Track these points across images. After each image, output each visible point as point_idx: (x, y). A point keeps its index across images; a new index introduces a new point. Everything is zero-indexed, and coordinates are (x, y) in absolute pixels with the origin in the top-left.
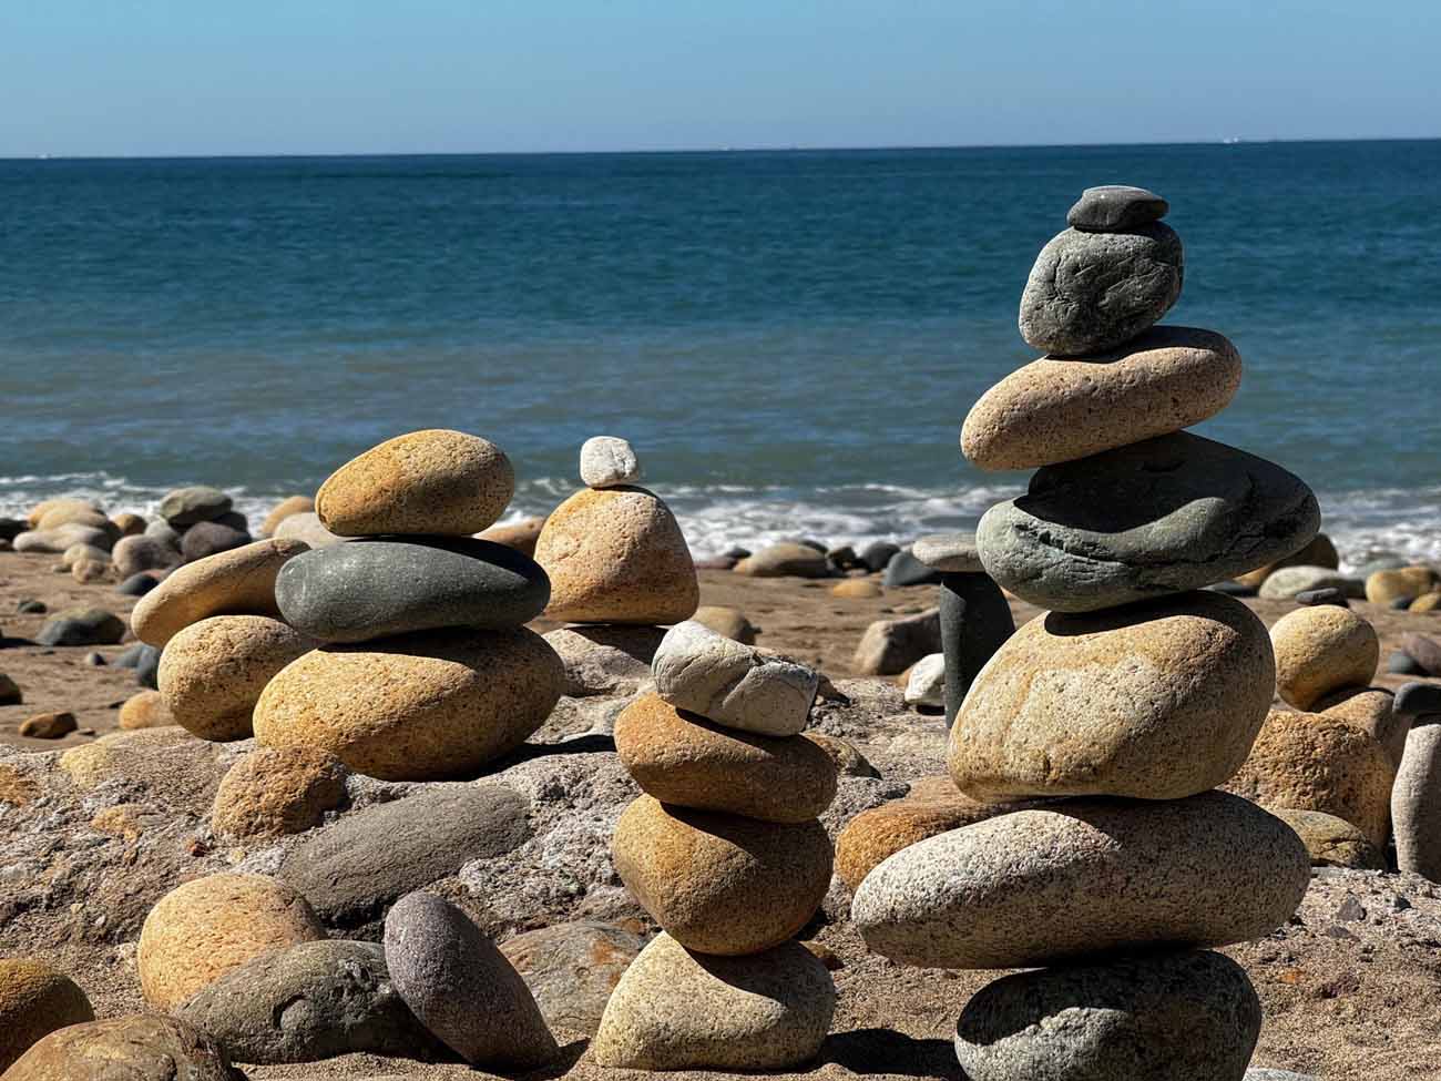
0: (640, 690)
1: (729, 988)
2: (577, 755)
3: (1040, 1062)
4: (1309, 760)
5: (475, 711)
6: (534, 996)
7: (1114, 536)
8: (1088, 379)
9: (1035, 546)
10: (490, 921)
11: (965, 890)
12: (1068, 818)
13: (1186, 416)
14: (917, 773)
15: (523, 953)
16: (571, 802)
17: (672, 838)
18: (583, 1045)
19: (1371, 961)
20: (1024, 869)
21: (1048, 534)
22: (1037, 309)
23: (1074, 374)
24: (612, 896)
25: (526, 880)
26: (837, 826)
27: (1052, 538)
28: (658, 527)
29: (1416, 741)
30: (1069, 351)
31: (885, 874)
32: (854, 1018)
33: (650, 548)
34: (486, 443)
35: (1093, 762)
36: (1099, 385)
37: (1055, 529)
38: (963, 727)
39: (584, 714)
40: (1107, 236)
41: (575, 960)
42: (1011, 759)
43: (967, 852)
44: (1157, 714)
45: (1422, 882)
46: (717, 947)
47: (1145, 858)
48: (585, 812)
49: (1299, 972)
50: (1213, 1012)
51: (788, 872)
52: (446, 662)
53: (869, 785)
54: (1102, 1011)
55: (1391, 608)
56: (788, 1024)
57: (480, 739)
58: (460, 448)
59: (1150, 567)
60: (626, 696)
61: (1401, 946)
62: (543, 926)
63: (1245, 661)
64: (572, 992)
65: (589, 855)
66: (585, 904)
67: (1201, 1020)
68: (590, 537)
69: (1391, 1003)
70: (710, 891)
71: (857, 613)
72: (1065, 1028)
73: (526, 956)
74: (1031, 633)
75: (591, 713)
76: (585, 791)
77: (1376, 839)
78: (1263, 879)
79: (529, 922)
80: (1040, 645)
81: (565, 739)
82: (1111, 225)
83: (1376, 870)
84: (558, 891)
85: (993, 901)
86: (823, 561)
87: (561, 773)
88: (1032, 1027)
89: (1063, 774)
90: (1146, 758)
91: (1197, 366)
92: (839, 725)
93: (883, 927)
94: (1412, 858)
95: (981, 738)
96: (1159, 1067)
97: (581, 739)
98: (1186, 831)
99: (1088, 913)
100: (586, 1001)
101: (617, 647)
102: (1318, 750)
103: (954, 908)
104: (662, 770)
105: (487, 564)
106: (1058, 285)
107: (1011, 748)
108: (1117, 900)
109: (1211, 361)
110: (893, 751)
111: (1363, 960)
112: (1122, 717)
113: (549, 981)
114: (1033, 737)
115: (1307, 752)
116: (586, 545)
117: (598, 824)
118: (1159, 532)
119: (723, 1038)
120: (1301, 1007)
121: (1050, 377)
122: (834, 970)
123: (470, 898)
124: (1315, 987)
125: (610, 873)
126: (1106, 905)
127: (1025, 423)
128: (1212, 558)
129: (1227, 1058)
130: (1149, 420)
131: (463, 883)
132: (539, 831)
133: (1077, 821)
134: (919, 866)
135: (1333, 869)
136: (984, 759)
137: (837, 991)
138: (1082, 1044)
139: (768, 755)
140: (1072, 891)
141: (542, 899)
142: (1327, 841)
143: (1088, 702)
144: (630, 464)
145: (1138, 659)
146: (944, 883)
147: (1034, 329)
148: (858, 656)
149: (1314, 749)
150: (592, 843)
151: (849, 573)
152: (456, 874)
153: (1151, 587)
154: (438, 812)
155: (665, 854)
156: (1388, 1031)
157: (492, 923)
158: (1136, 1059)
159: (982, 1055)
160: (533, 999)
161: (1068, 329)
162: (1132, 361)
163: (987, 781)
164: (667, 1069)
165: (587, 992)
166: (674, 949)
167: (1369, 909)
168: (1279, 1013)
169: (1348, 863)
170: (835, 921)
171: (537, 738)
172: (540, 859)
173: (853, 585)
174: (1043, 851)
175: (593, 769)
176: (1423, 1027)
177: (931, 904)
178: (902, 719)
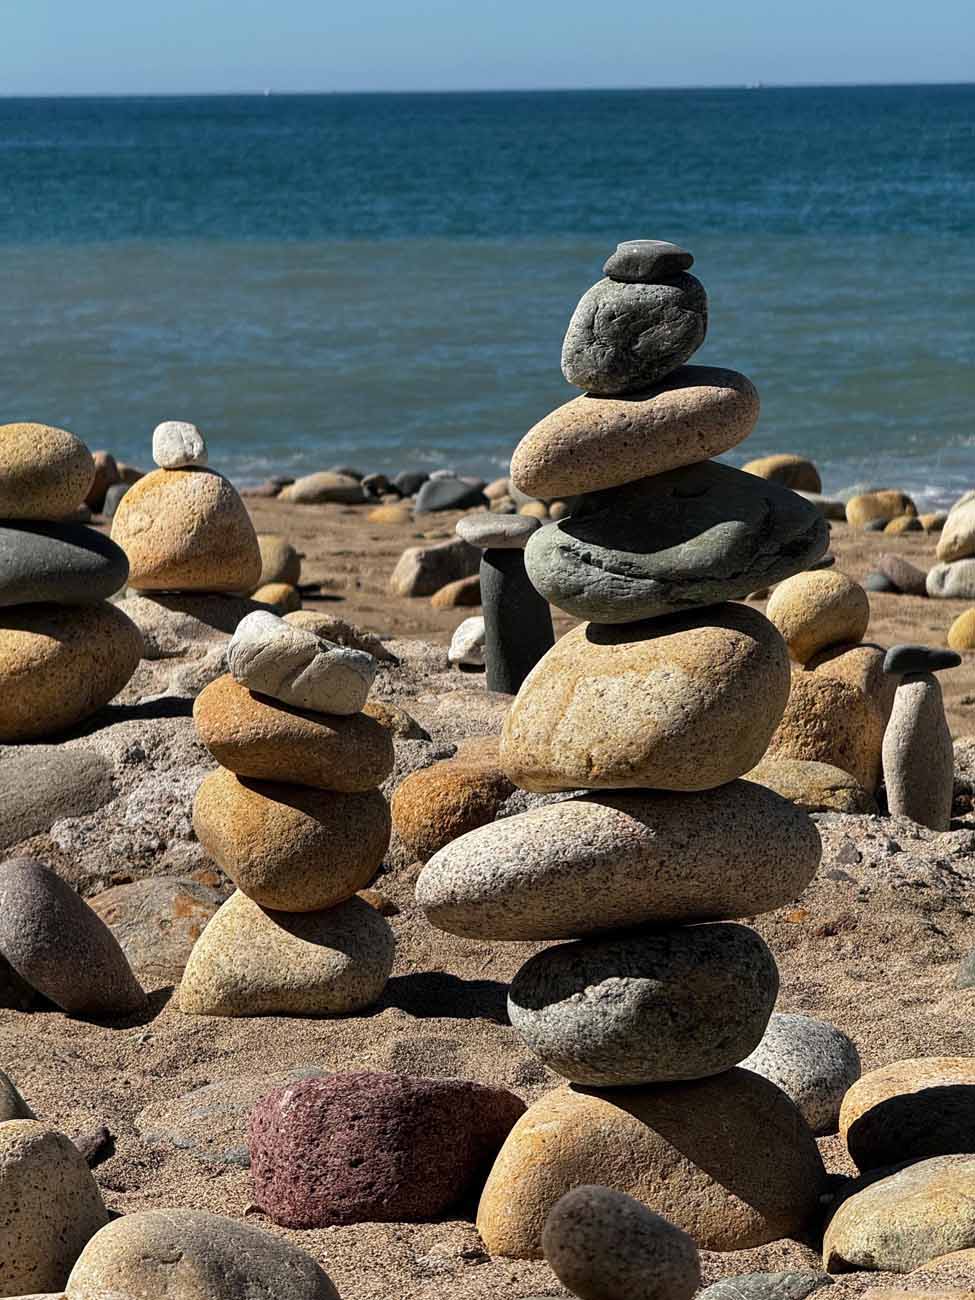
0: (209, 653)
1: (300, 941)
2: (155, 720)
3: (584, 1027)
4: (809, 715)
5: (62, 680)
6: (122, 946)
7: (648, 556)
8: (623, 416)
9: (577, 565)
10: (80, 875)
11: (517, 875)
12: (608, 808)
13: (711, 448)
14: (462, 734)
15: (112, 907)
16: (151, 764)
17: (246, 808)
18: (167, 993)
19: (867, 901)
20: (569, 855)
21: (589, 555)
22: (578, 352)
23: (611, 411)
24: (190, 850)
25: (112, 836)
26: (392, 785)
27: (592, 558)
28: (224, 505)
29: (904, 697)
30: (606, 390)
31: (446, 860)
32: (409, 961)
33: (217, 525)
34: (68, 436)
35: (630, 760)
36: (633, 420)
37: (596, 551)
38: (513, 726)
39: (159, 678)
40: (639, 287)
41: (158, 913)
42: (557, 757)
43: (518, 840)
44: (687, 717)
45: (910, 824)
46: (288, 905)
47: (677, 843)
48: (164, 774)
49: (805, 913)
50: (737, 979)
51: (351, 837)
52: (35, 635)
53: (420, 747)
54: (639, 981)
55: (868, 529)
56: (353, 973)
57: (67, 704)
58: (45, 440)
59: (679, 585)
60: (197, 659)
61: (893, 887)
62: (128, 880)
63: (764, 667)
64: (156, 942)
65: (168, 813)
66: (166, 858)
67: (727, 987)
68: (163, 514)
69: (885, 940)
70: (281, 855)
71: (391, 538)
72: (606, 996)
73: (114, 910)
74: (572, 643)
75: (165, 676)
76: (164, 754)
77: (869, 783)
78: (780, 860)
79: (116, 876)
80: (582, 653)
81: (143, 701)
82: (644, 276)
83: (870, 814)
84: (141, 846)
85: (542, 884)
86: (360, 489)
87: (142, 738)
88: (577, 995)
89: (604, 770)
90: (678, 756)
91: (720, 404)
92: (390, 683)
93: (445, 908)
94: (900, 801)
95: (531, 737)
96: (690, 1029)
97: (159, 700)
98: (712, 818)
99: (628, 893)
100: (170, 951)
101: (189, 613)
102: (818, 705)
103: (507, 891)
104: (237, 746)
105: (71, 547)
106: (596, 331)
107: (558, 747)
108: (652, 881)
109: (733, 399)
110: (440, 714)
111: (860, 900)
112: (656, 720)
113: (136, 933)
114: (577, 737)
115: (808, 708)
116: (158, 521)
117: (177, 784)
118: (688, 553)
119: (295, 987)
120: (805, 944)
121: (590, 414)
122: (391, 915)
123: (61, 854)
124: (819, 926)
125: (188, 830)
126: (642, 886)
127: (568, 455)
128: (735, 576)
129: (749, 1020)
130: (677, 451)
131: (53, 840)
132: (122, 792)
133: (617, 811)
134: (476, 852)
135: (832, 815)
136: (533, 756)
137: (395, 936)
138: (622, 1010)
139: (333, 732)
140: (613, 874)
141: (126, 855)
142: (827, 789)
143: (626, 705)
144: (198, 447)
145: (670, 667)
146: (498, 868)
147: (575, 370)
148: (394, 579)
149: (814, 704)
150: (171, 802)
151: (382, 499)
152: (48, 832)
153: (681, 601)
154: (31, 775)
155: (241, 822)
156: (883, 965)
157: (82, 877)
158: (670, 1023)
159: (533, 1019)
160: (121, 950)
161: (606, 371)
162: (663, 399)
163: (535, 775)
164: (243, 1016)
165: (169, 942)
166: (250, 907)
167: (864, 853)
168: (787, 950)
169: (845, 809)
170: (391, 870)
171: (118, 700)
172: (124, 816)
173: (387, 511)
174: (587, 839)
175: (170, 734)
176: (913, 961)
177: (487, 887)
178: (446, 678)
